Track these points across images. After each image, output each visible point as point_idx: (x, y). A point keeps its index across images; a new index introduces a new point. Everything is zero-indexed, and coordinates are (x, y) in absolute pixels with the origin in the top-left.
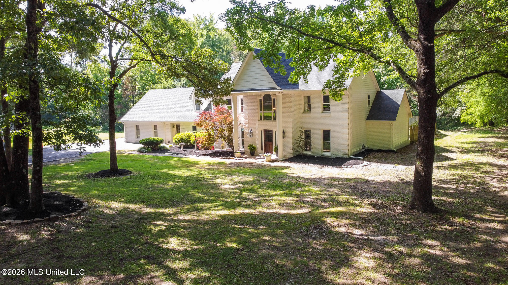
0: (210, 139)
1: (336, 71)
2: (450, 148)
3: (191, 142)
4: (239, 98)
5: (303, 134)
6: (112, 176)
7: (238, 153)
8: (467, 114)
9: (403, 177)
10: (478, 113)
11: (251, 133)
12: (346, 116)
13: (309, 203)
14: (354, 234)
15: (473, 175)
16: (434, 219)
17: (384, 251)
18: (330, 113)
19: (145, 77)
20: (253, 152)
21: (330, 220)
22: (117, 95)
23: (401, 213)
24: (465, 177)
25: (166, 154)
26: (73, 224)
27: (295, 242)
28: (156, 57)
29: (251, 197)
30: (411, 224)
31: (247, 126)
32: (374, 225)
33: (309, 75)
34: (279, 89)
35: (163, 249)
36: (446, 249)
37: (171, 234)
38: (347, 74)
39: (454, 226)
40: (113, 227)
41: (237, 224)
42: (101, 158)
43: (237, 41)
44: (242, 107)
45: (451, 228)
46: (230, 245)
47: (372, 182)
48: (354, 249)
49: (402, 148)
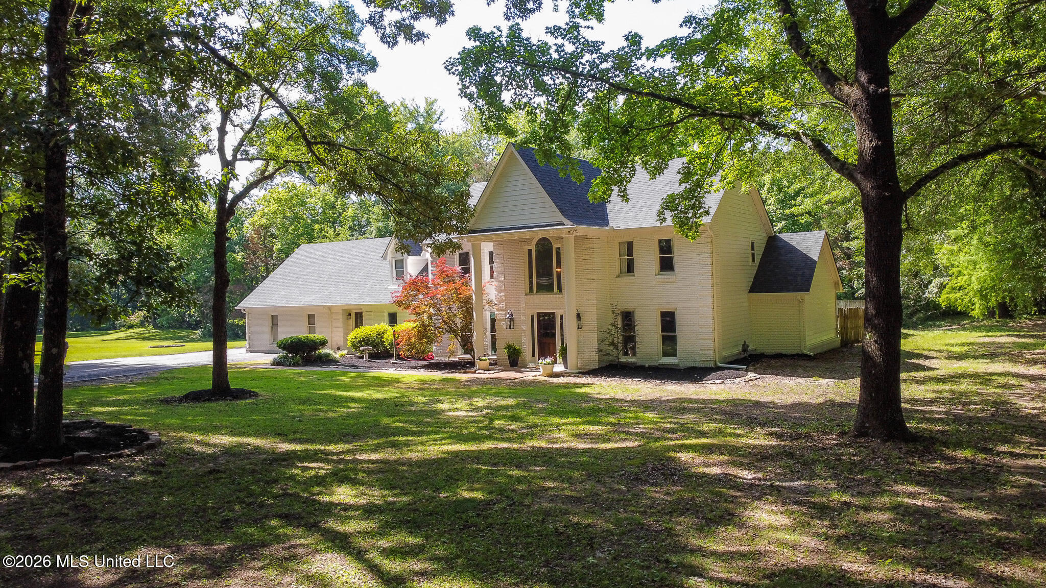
0: (424, 333)
1: (686, 174)
2: (925, 353)
3: (386, 344)
4: (487, 247)
5: (620, 318)
6: (216, 400)
7: (483, 360)
8: (954, 289)
9: (832, 396)
10: (976, 286)
11: (511, 320)
12: (708, 280)
13: (637, 434)
14: (740, 478)
15: (979, 391)
16: (909, 453)
17: (809, 502)
18: (675, 274)
19: (293, 227)
20: (514, 360)
21: (684, 456)
22: (234, 263)
23: (837, 445)
24: (963, 394)
25: (332, 368)
26: (124, 469)
27: (613, 490)
28: (315, 148)
29: (513, 427)
30: (861, 461)
31: (502, 305)
32: (782, 464)
33: (630, 184)
34: (568, 225)
35: (320, 503)
36: (944, 498)
37: (339, 481)
38: (708, 181)
39: (955, 463)
40: (211, 472)
41: (485, 464)
42: (195, 375)
43: (482, 113)
44: (492, 268)
45: (948, 467)
46: (467, 495)
47: (768, 405)
48: (744, 500)
49: (825, 352)
